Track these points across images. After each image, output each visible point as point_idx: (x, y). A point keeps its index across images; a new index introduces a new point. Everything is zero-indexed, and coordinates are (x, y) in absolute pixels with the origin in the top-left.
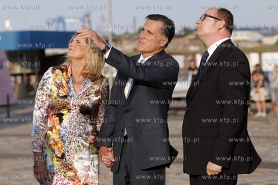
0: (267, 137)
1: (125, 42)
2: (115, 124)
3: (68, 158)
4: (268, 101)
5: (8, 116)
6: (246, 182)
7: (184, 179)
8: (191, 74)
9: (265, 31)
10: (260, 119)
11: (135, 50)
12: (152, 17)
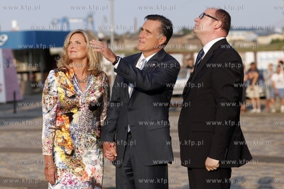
0: (262, 133)
1: (126, 41)
2: (117, 120)
3: (77, 154)
4: (263, 98)
5: (15, 112)
6: (242, 175)
7: (182, 172)
8: (189, 72)
9: (261, 31)
10: (255, 115)
11: (136, 49)
12: (150, 17)
